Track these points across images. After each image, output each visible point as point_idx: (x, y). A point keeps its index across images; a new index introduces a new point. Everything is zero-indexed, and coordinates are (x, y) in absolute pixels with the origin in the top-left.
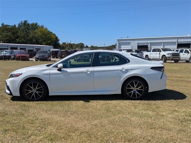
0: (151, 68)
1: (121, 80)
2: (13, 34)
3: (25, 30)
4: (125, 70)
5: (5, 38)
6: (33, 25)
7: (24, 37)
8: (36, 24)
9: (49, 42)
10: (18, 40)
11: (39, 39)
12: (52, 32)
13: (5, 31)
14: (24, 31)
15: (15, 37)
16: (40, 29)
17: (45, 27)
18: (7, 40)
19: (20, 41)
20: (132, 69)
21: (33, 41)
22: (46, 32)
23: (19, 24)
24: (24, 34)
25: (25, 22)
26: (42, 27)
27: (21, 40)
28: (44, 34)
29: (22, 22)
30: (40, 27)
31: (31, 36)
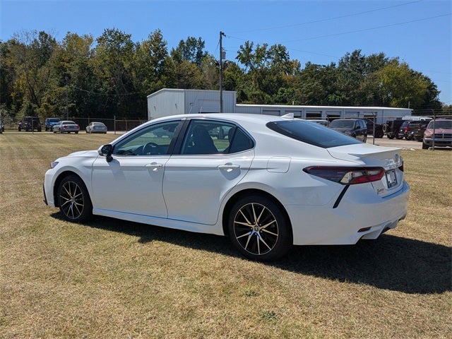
0: (305, 170)
1: (221, 197)
2: (324, 83)
3: (350, 72)
4: (231, 170)
5: (307, 93)
6: (372, 58)
7: (347, 90)
8: (381, 56)
9: (406, 98)
10: (332, 97)
11: (383, 94)
12: (421, 74)
13: (309, 78)
14: (349, 75)
15: (328, 91)
16: (387, 69)
17: (401, 61)
18: (309, 98)
19: (337, 99)
20: (249, 169)
21: (366, 99)
22: (402, 73)
23: (342, 60)
24: (347, 83)
25: (356, 53)
26: (395, 61)
27: (340, 96)
28: (397, 80)
29: (349, 54)
30: (389, 63)
31: (363, 85)
